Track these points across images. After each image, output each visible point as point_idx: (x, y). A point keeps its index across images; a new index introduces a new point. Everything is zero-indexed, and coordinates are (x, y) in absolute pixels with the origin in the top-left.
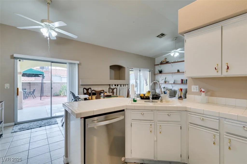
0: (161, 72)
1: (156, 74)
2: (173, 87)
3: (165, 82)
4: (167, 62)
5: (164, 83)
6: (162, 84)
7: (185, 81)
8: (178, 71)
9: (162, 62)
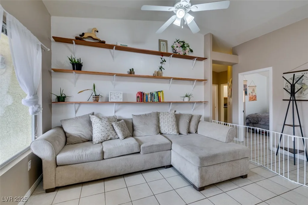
0: (77, 66)
1: (55, 70)
2: (115, 112)
3: (97, 98)
4: (101, 44)
5: (91, 100)
6: (80, 103)
7: (149, 96)
8: (131, 72)
9: (85, 36)
